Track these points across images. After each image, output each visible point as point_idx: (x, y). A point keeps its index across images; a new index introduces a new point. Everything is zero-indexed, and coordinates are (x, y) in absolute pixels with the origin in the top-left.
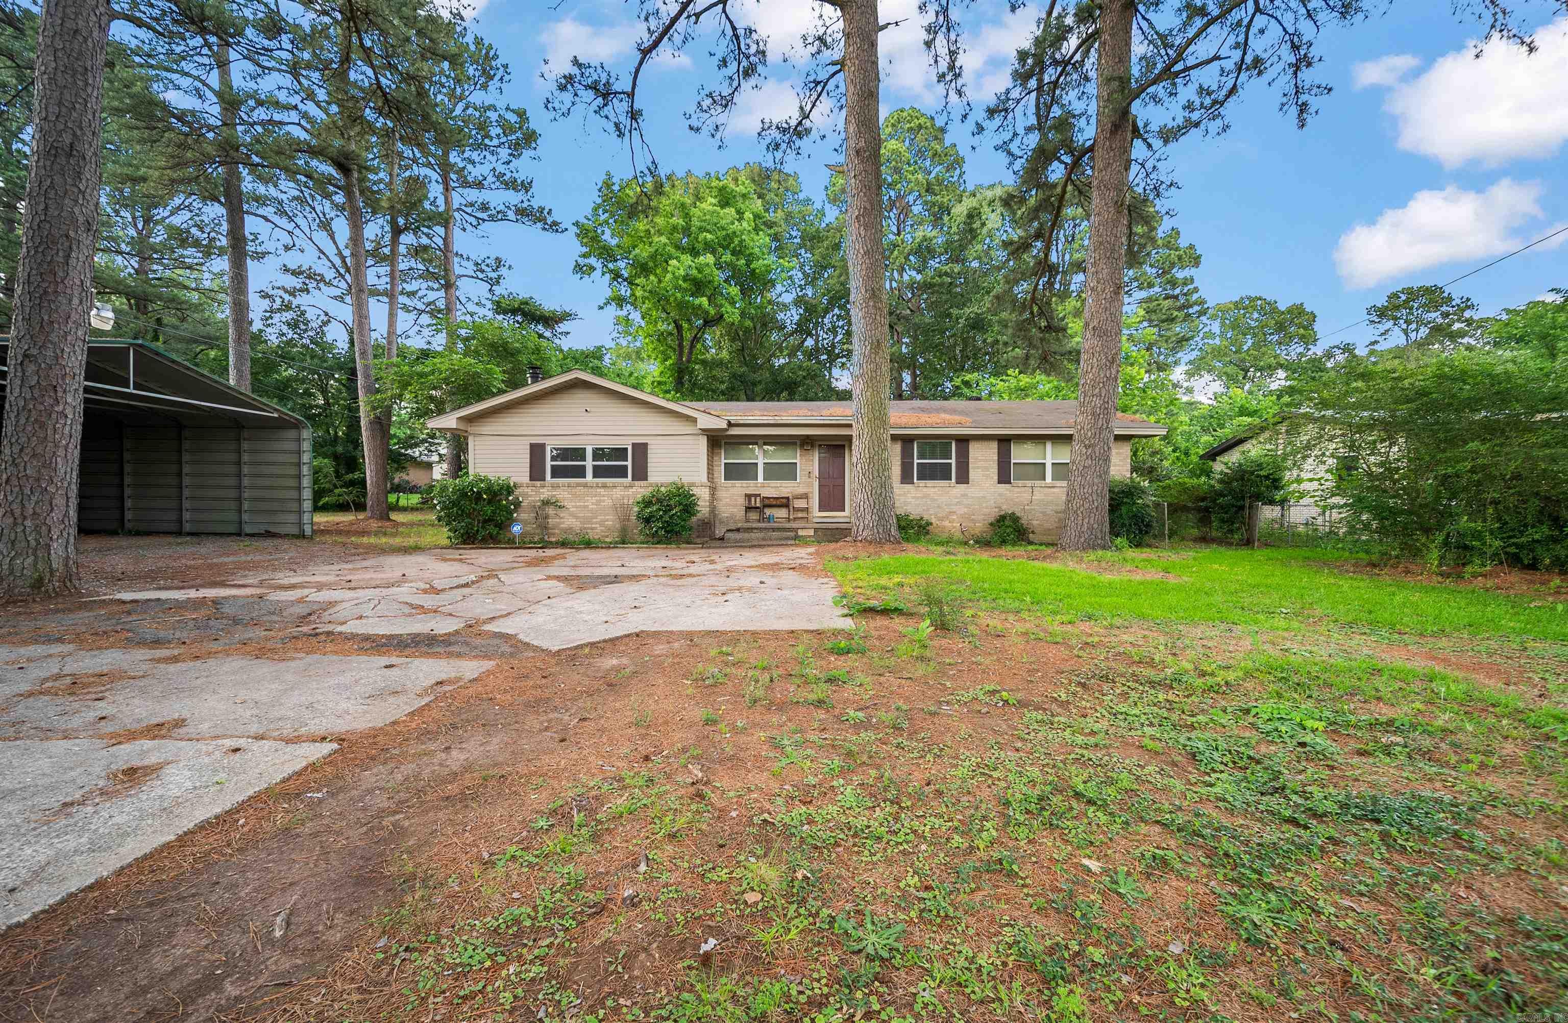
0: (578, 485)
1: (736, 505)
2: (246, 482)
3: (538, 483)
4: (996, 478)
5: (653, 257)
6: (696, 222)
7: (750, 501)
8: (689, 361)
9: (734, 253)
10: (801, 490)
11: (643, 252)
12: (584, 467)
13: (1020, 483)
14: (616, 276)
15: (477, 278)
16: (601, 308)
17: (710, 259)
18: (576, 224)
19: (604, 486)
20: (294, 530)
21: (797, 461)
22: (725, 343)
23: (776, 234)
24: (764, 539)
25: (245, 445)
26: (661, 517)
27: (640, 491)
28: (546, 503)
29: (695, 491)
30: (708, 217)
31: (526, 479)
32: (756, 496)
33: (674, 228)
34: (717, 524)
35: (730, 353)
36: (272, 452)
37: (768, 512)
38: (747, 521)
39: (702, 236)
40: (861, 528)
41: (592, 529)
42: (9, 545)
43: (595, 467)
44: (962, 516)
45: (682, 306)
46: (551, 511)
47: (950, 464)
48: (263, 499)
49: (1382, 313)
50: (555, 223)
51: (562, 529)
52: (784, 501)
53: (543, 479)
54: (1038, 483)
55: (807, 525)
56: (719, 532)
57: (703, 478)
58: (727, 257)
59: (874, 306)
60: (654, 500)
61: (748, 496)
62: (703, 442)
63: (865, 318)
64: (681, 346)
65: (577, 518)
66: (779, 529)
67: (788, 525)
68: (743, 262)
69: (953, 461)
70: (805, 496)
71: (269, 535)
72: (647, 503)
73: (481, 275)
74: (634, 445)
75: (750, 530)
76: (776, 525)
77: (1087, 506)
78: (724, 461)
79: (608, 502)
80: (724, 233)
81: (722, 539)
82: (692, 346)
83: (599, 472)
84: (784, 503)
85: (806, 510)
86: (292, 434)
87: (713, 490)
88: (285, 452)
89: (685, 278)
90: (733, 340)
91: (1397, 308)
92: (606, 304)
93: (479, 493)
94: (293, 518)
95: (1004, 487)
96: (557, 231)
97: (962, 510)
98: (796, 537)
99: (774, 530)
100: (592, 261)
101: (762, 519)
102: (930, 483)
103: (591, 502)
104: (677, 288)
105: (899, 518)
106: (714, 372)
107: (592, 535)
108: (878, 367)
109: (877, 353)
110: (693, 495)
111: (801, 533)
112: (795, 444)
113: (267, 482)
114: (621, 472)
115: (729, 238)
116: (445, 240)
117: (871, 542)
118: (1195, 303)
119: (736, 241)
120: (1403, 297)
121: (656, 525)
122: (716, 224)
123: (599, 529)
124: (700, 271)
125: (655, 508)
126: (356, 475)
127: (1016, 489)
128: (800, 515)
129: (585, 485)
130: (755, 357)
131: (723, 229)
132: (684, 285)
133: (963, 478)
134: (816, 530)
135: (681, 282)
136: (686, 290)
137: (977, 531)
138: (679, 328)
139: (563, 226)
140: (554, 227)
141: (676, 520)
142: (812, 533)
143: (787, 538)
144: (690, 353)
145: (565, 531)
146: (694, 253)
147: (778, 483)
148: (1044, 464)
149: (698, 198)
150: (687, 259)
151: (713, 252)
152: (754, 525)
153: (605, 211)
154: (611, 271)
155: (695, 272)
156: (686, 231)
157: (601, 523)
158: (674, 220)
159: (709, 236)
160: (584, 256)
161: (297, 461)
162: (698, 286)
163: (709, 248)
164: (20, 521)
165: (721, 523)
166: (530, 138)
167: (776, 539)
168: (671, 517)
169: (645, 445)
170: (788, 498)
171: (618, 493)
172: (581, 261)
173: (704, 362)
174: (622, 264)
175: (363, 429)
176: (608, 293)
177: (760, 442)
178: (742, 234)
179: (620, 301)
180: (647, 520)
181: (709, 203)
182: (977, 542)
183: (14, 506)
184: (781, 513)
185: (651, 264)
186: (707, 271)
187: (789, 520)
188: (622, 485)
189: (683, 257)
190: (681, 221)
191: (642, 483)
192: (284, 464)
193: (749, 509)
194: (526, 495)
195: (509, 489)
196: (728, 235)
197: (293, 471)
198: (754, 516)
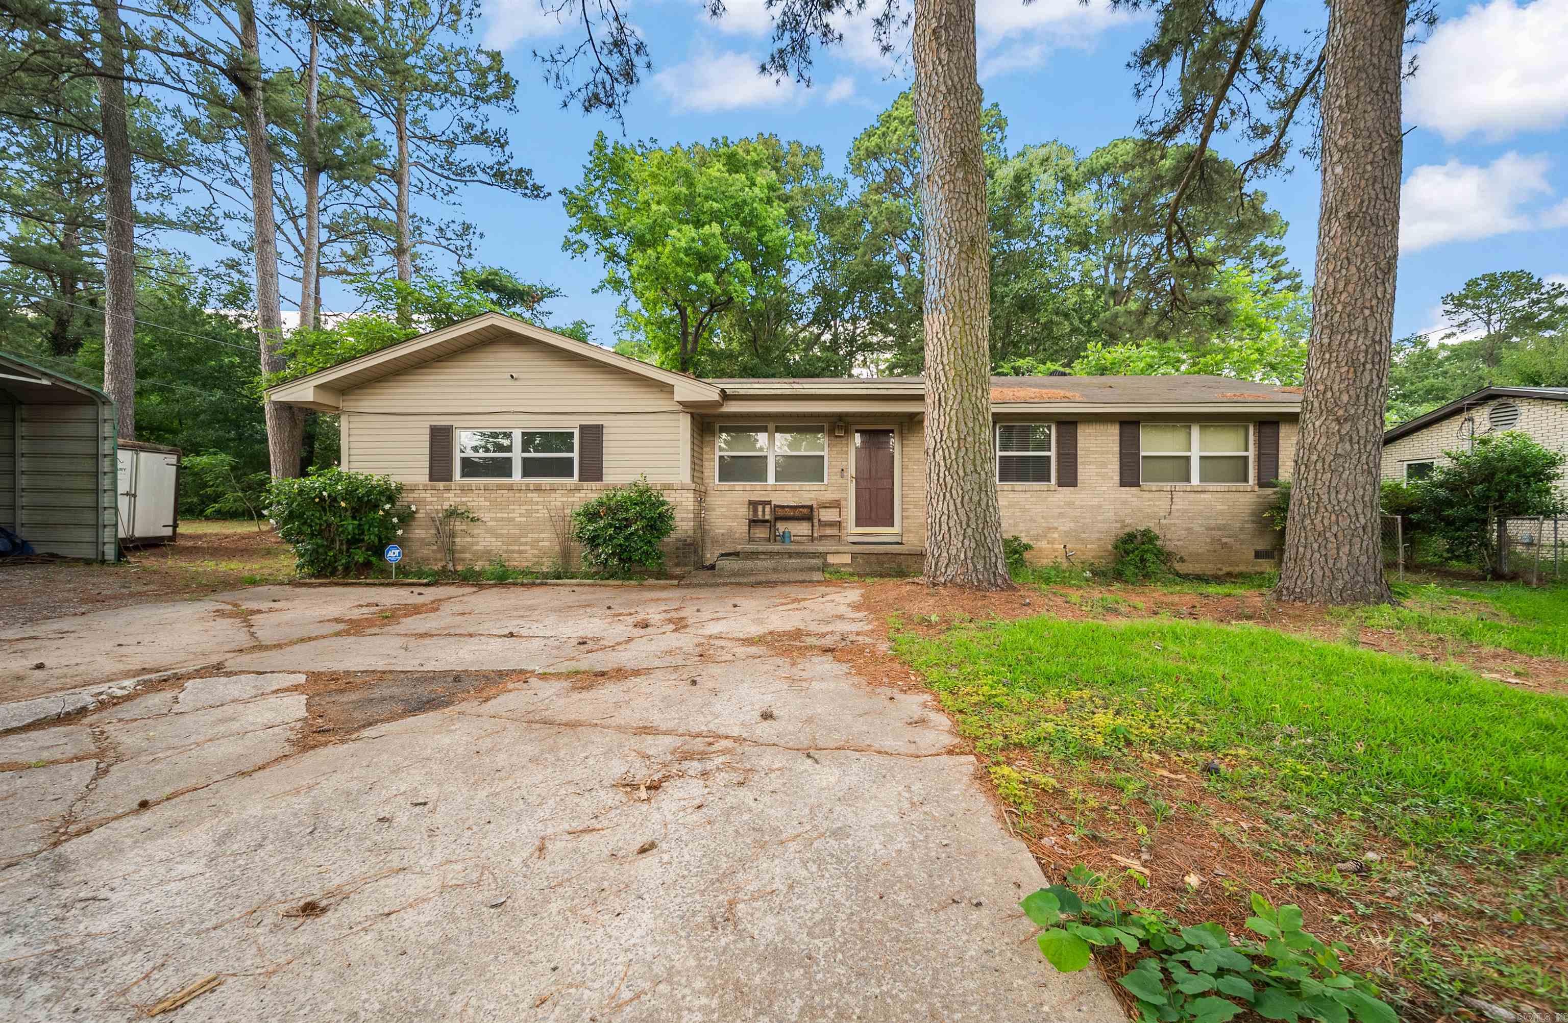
0: (499, 487)
1: (736, 517)
2: (23, 481)
3: (441, 485)
4: (1117, 478)
5: (652, 229)
6: (700, 189)
7: (755, 511)
8: (694, 350)
9: (744, 224)
10: (829, 496)
11: (639, 223)
12: (509, 460)
13: (1154, 486)
14: (613, 255)
15: (440, 245)
16: (595, 291)
17: (716, 228)
18: (564, 192)
19: (538, 489)
20: (88, 552)
21: (825, 453)
22: (736, 334)
23: (791, 210)
24: (775, 570)
25: (22, 429)
26: (611, 538)
27: (591, 494)
28: (452, 514)
29: (669, 497)
30: (715, 184)
31: (422, 477)
32: (765, 503)
33: (677, 198)
34: (709, 545)
35: (741, 344)
37: (781, 527)
38: (751, 540)
39: (707, 206)
40: (943, 561)
41: (520, 552)
43: (525, 461)
44: (1067, 534)
45: (684, 285)
46: (459, 525)
47: (1049, 458)
48: (47, 508)
49: (1459, 303)
50: (536, 188)
51: (475, 553)
52: (805, 511)
53: (449, 478)
54: (1180, 486)
55: (841, 548)
56: (710, 557)
57: (684, 475)
58: (736, 228)
59: (965, 179)
60: (602, 510)
61: (753, 504)
62: (684, 423)
63: (947, 200)
64: (685, 334)
65: (498, 536)
66: (799, 555)
67: (811, 548)
68: (755, 233)
69: (1053, 454)
70: (836, 505)
71: (48, 560)
72: (592, 515)
73: (444, 242)
74: (583, 428)
75: (753, 555)
76: (793, 548)
77: (1344, 523)
78: (718, 453)
79: (543, 513)
80: (733, 201)
81: (712, 567)
82: (697, 335)
83: (531, 468)
84: (806, 514)
85: (838, 524)
86: (88, 412)
87: (701, 495)
88: (78, 438)
89: (688, 251)
90: (743, 330)
91: (1477, 296)
92: (601, 288)
93: (334, 499)
94: (87, 535)
95: (1129, 493)
96: (537, 196)
97: (1065, 525)
98: (824, 567)
99: (790, 555)
100: (584, 236)
101: (774, 538)
102: (1019, 486)
103: (517, 513)
104: (679, 263)
105: (1006, 542)
106: (723, 365)
107: (517, 562)
108: (972, 285)
109: (969, 260)
110: (663, 503)
111: (831, 559)
112: (820, 430)
113: (52, 482)
114: (563, 468)
115: (739, 206)
116: (398, 198)
117: (962, 587)
118: (1288, 277)
119: (747, 210)
120: (1484, 285)
121: (604, 551)
122: (723, 193)
123: (531, 553)
124: (705, 244)
125: (602, 523)
126: (261, 475)
127: (1147, 495)
128: (829, 531)
129: (510, 488)
130: (768, 350)
131: (732, 197)
132: (686, 259)
133: (1069, 478)
134: (854, 556)
135: (682, 255)
136: (689, 265)
137: (1089, 556)
138: (683, 313)
139: (546, 190)
140: (537, 192)
141: (636, 543)
142: (847, 559)
143: (812, 569)
144: (696, 341)
145: (478, 556)
146: (698, 224)
147: (796, 485)
148: (1188, 459)
149: (703, 163)
150: (690, 231)
151: (721, 223)
152: (761, 548)
153: (597, 177)
154: (606, 250)
155: (699, 245)
156: (690, 201)
157: (534, 544)
158: (676, 189)
159: (715, 205)
160: (573, 230)
162: (704, 261)
163: (716, 217)
165: (714, 541)
166: (508, 86)
167: (795, 570)
168: (627, 538)
169: (599, 429)
170: (811, 508)
171: (558, 500)
172: (574, 237)
173: (712, 353)
174: (616, 240)
175: (267, 417)
176: (604, 275)
177: (771, 426)
178: (754, 201)
179: (617, 284)
180: (593, 541)
181: (717, 169)
182: (1095, 573)
184: (801, 529)
185: (648, 237)
186: (713, 242)
187: (812, 538)
188: (563, 487)
189: (685, 228)
190: (684, 190)
191: (594, 485)
192: (76, 456)
193: (754, 522)
194: (420, 502)
195: (390, 494)
196: (736, 204)
197: (88, 466)
198: (761, 533)
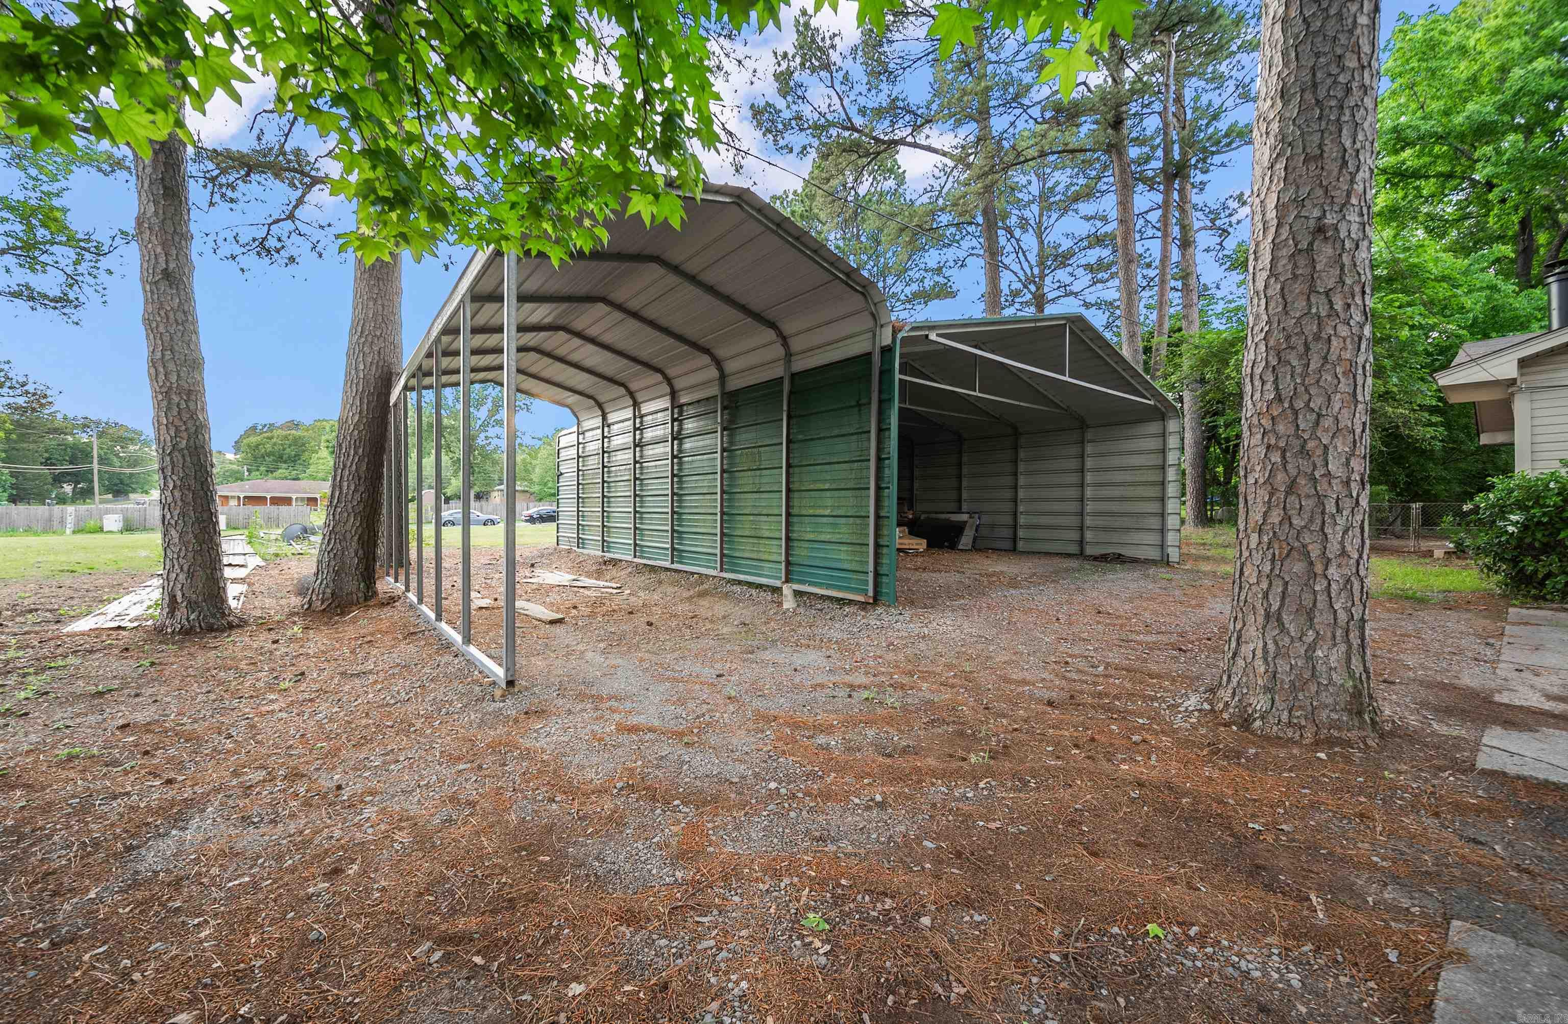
2: (1089, 492)
20: (1155, 555)
25: (1089, 449)
36: (1120, 454)
42: (1303, 619)
48: (1112, 514)
71: (1119, 559)
86: (1154, 428)
88: (1140, 453)
94: (1150, 538)
113: (1115, 492)
161: (1160, 462)
164: (1319, 568)
183: (1307, 538)
192: (1140, 468)
197: (1154, 476)
